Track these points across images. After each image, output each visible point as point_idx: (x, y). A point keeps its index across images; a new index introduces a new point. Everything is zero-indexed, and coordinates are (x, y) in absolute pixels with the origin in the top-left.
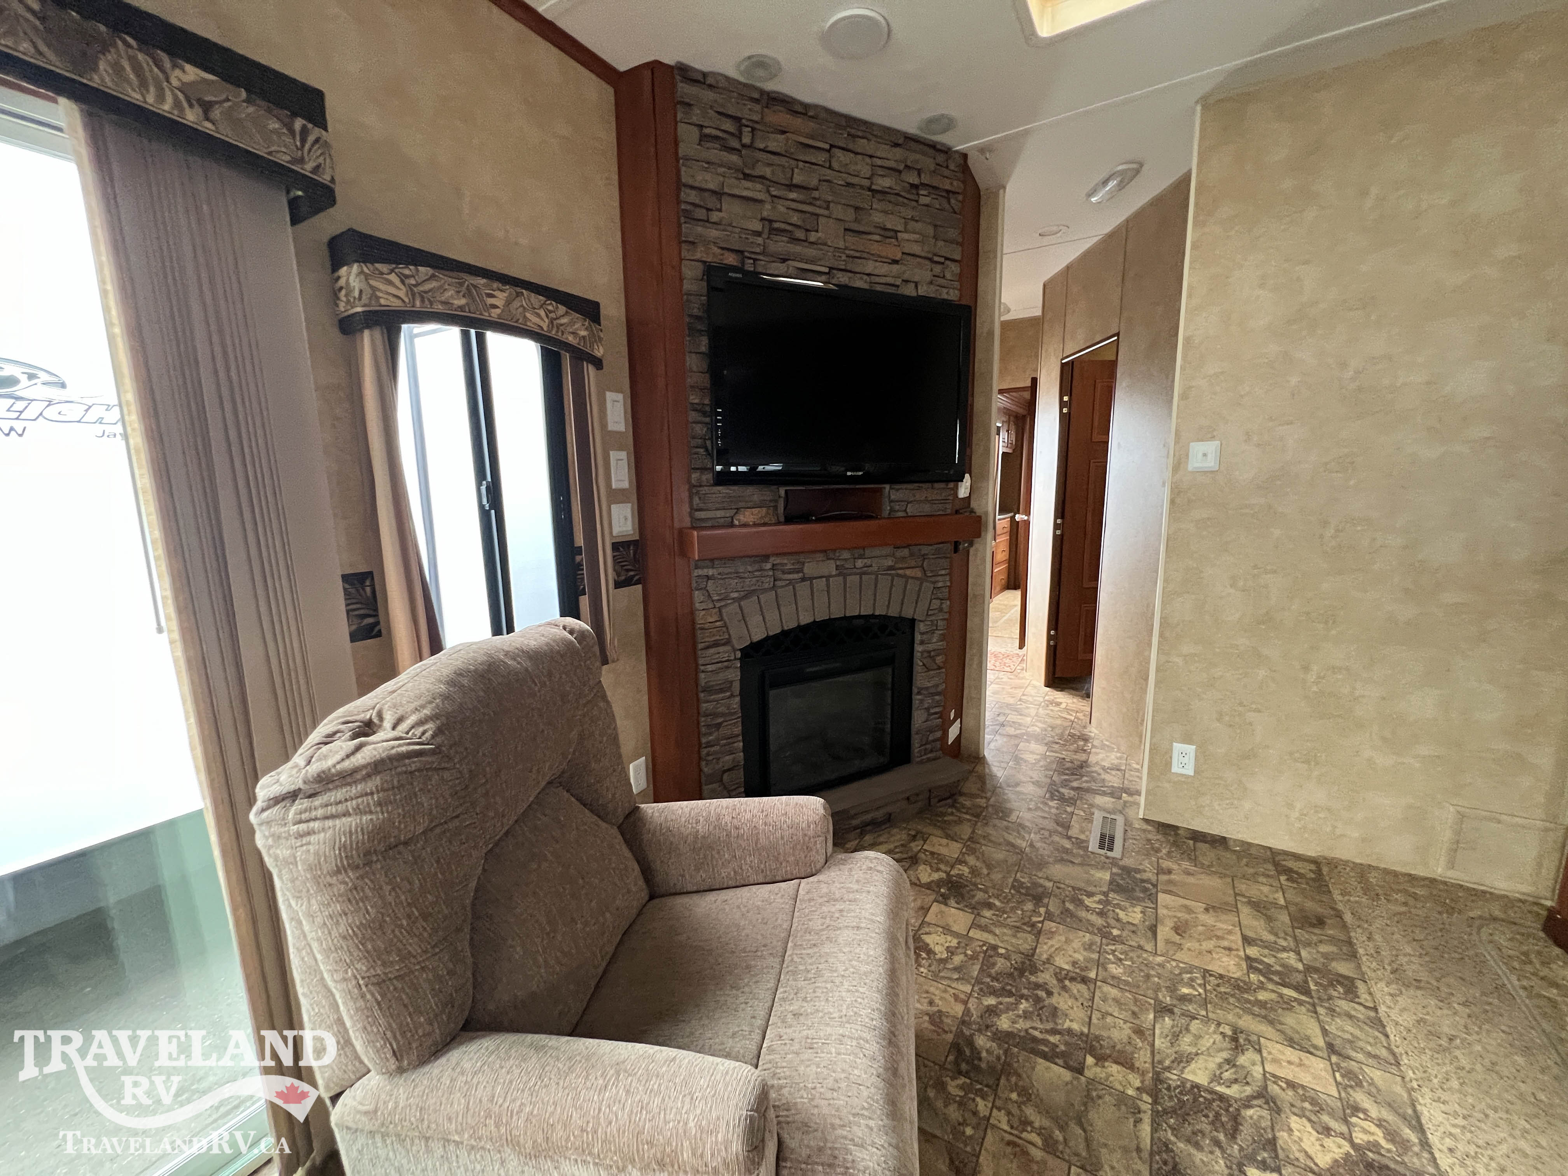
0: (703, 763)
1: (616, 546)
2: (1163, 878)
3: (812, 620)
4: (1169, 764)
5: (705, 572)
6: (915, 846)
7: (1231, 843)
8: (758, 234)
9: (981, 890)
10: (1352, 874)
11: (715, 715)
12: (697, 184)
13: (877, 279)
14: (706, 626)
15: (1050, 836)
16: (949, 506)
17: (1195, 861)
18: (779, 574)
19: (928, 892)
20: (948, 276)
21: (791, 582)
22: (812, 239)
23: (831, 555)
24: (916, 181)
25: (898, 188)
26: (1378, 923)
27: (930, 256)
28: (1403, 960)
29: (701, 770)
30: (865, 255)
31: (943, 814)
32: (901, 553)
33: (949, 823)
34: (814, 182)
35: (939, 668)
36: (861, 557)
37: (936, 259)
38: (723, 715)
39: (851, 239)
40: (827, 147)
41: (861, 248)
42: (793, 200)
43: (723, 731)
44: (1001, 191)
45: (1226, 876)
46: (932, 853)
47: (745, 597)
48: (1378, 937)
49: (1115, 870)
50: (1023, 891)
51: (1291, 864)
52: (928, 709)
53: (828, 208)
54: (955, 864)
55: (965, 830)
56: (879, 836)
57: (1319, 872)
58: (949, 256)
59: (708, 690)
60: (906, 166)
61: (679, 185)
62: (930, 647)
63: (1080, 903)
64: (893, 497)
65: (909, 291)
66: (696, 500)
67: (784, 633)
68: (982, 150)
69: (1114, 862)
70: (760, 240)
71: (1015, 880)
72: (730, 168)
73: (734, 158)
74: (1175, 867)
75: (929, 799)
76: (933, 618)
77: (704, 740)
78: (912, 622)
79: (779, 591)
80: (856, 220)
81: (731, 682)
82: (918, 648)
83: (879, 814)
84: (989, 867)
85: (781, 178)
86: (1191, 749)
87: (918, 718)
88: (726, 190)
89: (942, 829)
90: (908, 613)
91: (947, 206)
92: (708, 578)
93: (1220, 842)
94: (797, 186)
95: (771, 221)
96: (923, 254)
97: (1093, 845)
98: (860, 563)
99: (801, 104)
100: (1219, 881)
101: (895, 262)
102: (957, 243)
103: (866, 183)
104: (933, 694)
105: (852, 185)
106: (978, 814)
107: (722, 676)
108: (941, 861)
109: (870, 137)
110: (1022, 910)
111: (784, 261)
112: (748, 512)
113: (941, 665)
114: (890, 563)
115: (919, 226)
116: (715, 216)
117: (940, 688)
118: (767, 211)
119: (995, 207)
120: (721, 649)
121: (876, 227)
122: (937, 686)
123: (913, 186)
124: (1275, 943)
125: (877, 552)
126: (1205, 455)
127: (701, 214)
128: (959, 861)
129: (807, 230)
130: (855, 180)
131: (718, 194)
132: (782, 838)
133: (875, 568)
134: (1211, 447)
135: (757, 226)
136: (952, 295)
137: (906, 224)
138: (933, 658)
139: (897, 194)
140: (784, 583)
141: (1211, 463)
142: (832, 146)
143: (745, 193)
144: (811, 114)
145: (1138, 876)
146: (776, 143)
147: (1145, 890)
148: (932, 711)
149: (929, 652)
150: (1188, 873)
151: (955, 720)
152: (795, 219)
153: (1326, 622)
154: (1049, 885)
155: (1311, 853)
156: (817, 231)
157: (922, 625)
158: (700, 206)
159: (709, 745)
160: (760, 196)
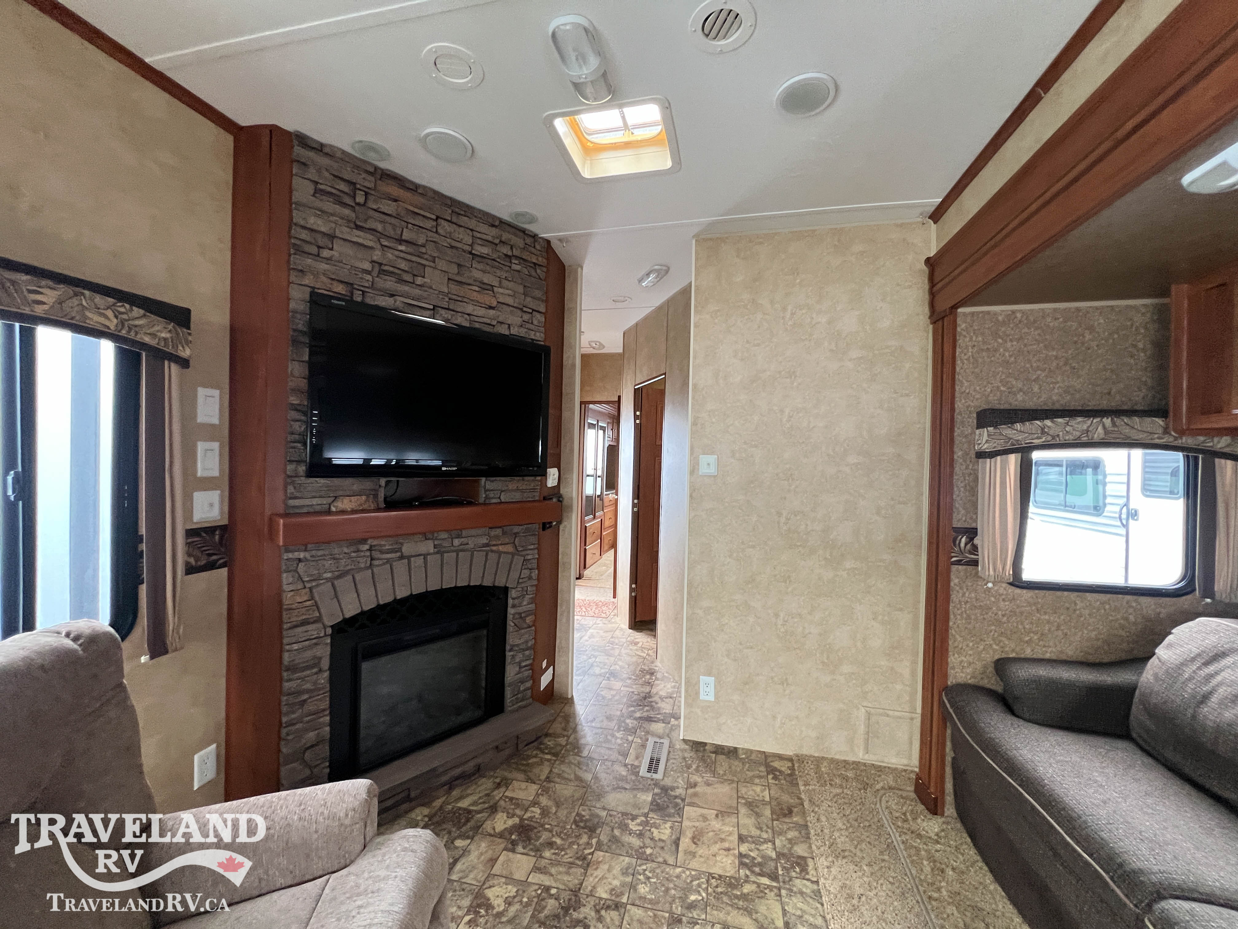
0: (283, 743)
1: (190, 533)
2: (691, 791)
3: (409, 593)
4: (697, 693)
5: (296, 555)
6: (498, 794)
7: (740, 752)
8: (369, 273)
9: (546, 830)
10: (812, 767)
11: (300, 693)
12: (308, 226)
13: (476, 319)
14: (294, 606)
15: (612, 765)
16: (537, 494)
17: (714, 773)
18: (376, 554)
19: (500, 840)
20: (535, 322)
21: (388, 561)
22: (418, 283)
23: (430, 536)
24: (510, 253)
25: (495, 256)
26: (825, 806)
27: (521, 307)
28: (836, 834)
29: (279, 751)
30: (465, 300)
31: (529, 757)
32: (493, 533)
33: (532, 765)
34: (421, 241)
35: (530, 627)
36: (459, 536)
37: (525, 309)
38: (308, 691)
39: (454, 288)
40: (434, 217)
41: (462, 294)
42: (401, 251)
43: (310, 707)
44: (579, 269)
45: (732, 781)
46: (511, 799)
47: (339, 577)
48: (823, 819)
49: (657, 790)
50: (582, 824)
51: (776, 764)
52: (520, 663)
53: (434, 262)
54: (529, 807)
55: (545, 771)
56: (466, 789)
57: (792, 769)
58: (534, 308)
59: (292, 668)
60: (501, 241)
61: (291, 223)
62: (520, 610)
63: (624, 827)
64: (488, 487)
65: (503, 330)
66: (290, 489)
67: (380, 607)
68: (560, 240)
69: (656, 784)
70: (369, 277)
71: (578, 814)
72: (342, 218)
73: (347, 212)
74: (699, 780)
75: (517, 744)
76: (523, 585)
77: (284, 719)
78: (505, 590)
79: (375, 570)
80: (458, 274)
81: (320, 658)
82: (511, 611)
83: (469, 767)
84: (558, 805)
85: (390, 232)
86: (711, 680)
87: (511, 673)
88: (338, 234)
89: (525, 771)
90: (500, 582)
91: (533, 273)
92: (300, 560)
93: (732, 752)
94: (406, 241)
95: (381, 264)
96: (515, 305)
97: (643, 771)
98: (456, 542)
99: (412, 183)
100: (728, 788)
101: (491, 308)
102: (542, 301)
103: (468, 248)
104: (524, 650)
105: (456, 248)
106: (557, 754)
107: (308, 654)
108: (517, 805)
109: (471, 216)
110: (578, 845)
111: (392, 295)
112: (346, 500)
113: (531, 624)
114: (485, 541)
115: (510, 285)
116: (326, 253)
117: (530, 644)
118: (377, 255)
119: (576, 280)
120: (310, 627)
121: (475, 281)
122: (527, 642)
123: (506, 255)
124: (760, 837)
125: (473, 532)
126: (709, 464)
127: (311, 249)
128: (535, 803)
129: (415, 275)
130: (458, 245)
131: (332, 237)
132: (316, 832)
133: (471, 546)
134: (712, 459)
135: (367, 266)
136: (538, 336)
137: (500, 282)
138: (523, 619)
139: (494, 260)
140: (381, 562)
141: (712, 470)
142: (438, 217)
143: (355, 239)
144: (419, 191)
145: (673, 793)
146: (389, 207)
147: (677, 805)
148: (524, 664)
149: (520, 614)
150: (708, 784)
151: (547, 668)
152: (403, 265)
153: (786, 582)
154: (604, 814)
155: (789, 752)
156: (424, 277)
157: (513, 591)
158: (310, 243)
159: (291, 724)
160: (370, 244)
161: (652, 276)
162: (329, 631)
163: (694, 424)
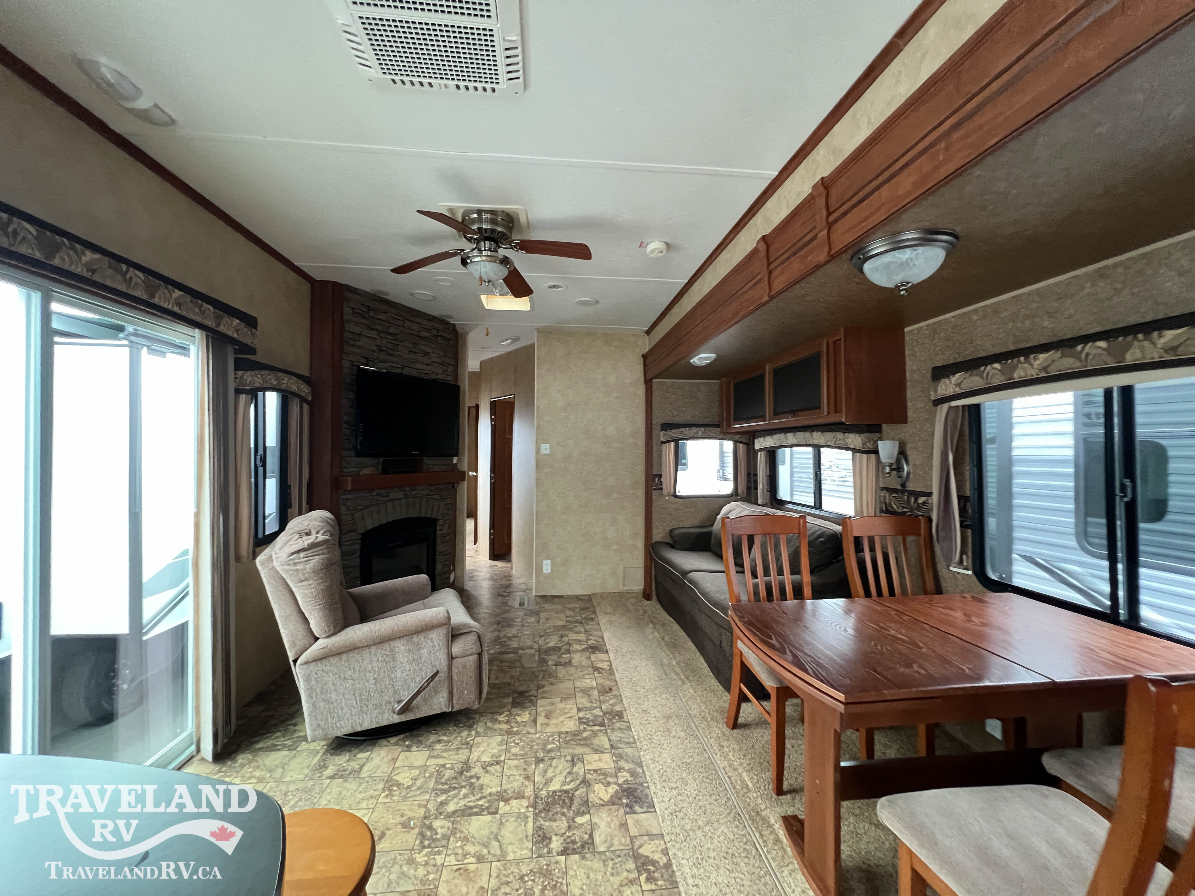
5: (346, 496)
8: (375, 351)
11: (349, 567)
12: (351, 331)
14: (346, 523)
16: (450, 468)
18: (379, 498)
20: (449, 371)
21: (384, 502)
22: (396, 354)
23: (401, 489)
24: (436, 334)
25: (430, 336)
27: (442, 363)
30: (417, 362)
32: (431, 488)
34: (397, 332)
36: (415, 490)
37: (444, 364)
39: (411, 355)
40: (403, 319)
41: (416, 359)
42: (389, 339)
43: (353, 575)
44: (467, 336)
47: (364, 509)
53: (402, 343)
58: (447, 362)
59: (346, 554)
60: (433, 328)
61: (343, 330)
64: (428, 463)
65: (434, 376)
66: (344, 463)
67: (380, 526)
68: (461, 324)
70: (376, 354)
72: (364, 325)
73: (365, 321)
76: (443, 518)
78: (436, 521)
79: (379, 506)
80: (414, 348)
81: (356, 550)
82: (439, 532)
85: (384, 329)
88: (363, 334)
90: (434, 516)
91: (446, 343)
92: (348, 499)
94: (391, 334)
96: (440, 362)
98: (414, 493)
101: (428, 365)
102: (453, 359)
103: (418, 334)
105: (412, 334)
107: (352, 547)
111: (385, 362)
112: (367, 469)
114: (427, 493)
115: (438, 351)
116: (358, 343)
119: (465, 341)
120: (352, 534)
121: (421, 351)
122: (447, 549)
123: (436, 336)
125: (421, 487)
126: (546, 449)
127: (351, 342)
129: (394, 351)
130: (413, 332)
131: (359, 335)
133: (420, 495)
134: (547, 446)
135: (375, 348)
136: (451, 378)
137: (432, 350)
138: (445, 537)
139: (429, 339)
140: (381, 502)
141: (548, 452)
142: (405, 319)
143: (370, 335)
146: (382, 316)
149: (444, 534)
151: (453, 571)
152: (390, 346)
156: (398, 351)
157: (439, 521)
158: (352, 339)
160: (376, 337)
161: (510, 341)
162: (360, 537)
163: (538, 427)
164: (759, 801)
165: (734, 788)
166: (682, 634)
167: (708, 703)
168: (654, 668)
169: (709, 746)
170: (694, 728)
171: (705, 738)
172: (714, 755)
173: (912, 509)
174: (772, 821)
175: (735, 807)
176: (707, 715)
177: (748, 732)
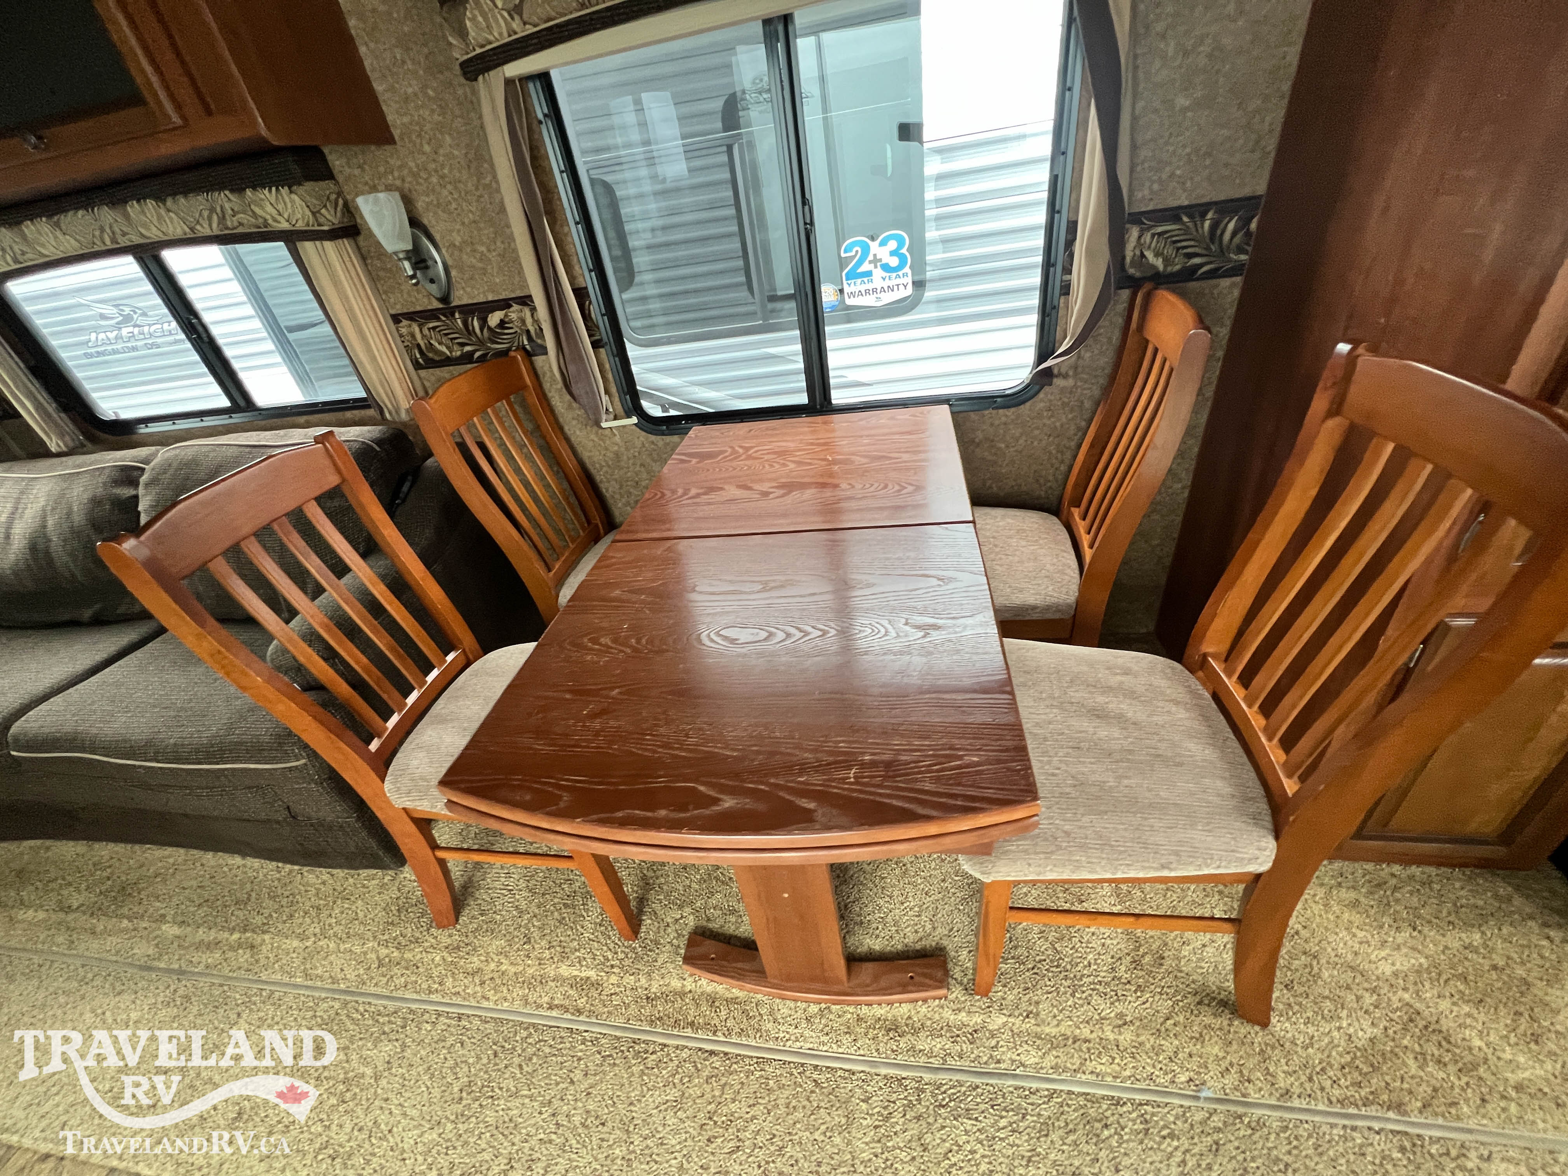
164: (630, 980)
165: (579, 1012)
166: (105, 850)
167: (357, 928)
168: (127, 997)
169: (458, 1000)
170: (391, 1005)
171: (433, 997)
172: (485, 1004)
173: (481, 343)
174: (676, 984)
175: (618, 1038)
176: (383, 952)
177: (482, 894)
